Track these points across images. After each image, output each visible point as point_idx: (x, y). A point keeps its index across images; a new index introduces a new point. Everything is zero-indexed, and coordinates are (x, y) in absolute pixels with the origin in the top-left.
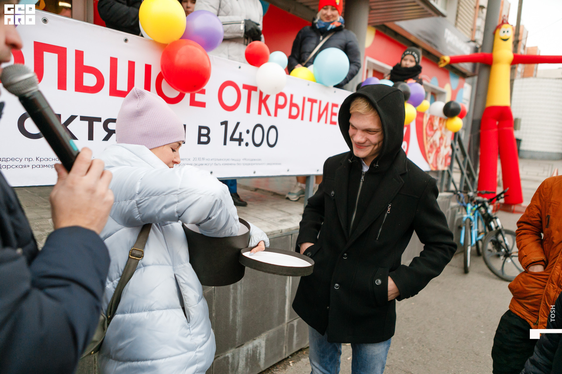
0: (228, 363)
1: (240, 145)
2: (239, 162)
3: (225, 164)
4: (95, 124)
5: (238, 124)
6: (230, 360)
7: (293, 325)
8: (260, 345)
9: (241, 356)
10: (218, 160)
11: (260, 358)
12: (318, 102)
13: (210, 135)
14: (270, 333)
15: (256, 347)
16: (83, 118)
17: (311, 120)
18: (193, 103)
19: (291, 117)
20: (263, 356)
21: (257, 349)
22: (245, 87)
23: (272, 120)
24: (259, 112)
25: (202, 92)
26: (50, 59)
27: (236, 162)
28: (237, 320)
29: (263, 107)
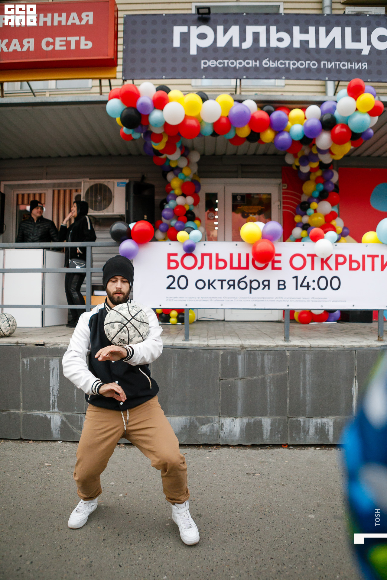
0: (300, 425)
1: (308, 289)
2: (308, 300)
3: (298, 301)
4: (224, 282)
5: (305, 277)
6: (302, 423)
8: (328, 424)
9: (311, 425)
10: (292, 298)
11: (328, 433)
12: (380, 257)
13: (286, 285)
14: (339, 418)
15: (325, 424)
16: (219, 280)
17: (373, 269)
18: (273, 268)
19: (351, 269)
20: (331, 433)
21: (325, 426)
22: (308, 255)
23: (334, 273)
24: (322, 268)
25: (279, 262)
26: (207, 258)
27: (306, 300)
28: (307, 399)
29: (325, 265)
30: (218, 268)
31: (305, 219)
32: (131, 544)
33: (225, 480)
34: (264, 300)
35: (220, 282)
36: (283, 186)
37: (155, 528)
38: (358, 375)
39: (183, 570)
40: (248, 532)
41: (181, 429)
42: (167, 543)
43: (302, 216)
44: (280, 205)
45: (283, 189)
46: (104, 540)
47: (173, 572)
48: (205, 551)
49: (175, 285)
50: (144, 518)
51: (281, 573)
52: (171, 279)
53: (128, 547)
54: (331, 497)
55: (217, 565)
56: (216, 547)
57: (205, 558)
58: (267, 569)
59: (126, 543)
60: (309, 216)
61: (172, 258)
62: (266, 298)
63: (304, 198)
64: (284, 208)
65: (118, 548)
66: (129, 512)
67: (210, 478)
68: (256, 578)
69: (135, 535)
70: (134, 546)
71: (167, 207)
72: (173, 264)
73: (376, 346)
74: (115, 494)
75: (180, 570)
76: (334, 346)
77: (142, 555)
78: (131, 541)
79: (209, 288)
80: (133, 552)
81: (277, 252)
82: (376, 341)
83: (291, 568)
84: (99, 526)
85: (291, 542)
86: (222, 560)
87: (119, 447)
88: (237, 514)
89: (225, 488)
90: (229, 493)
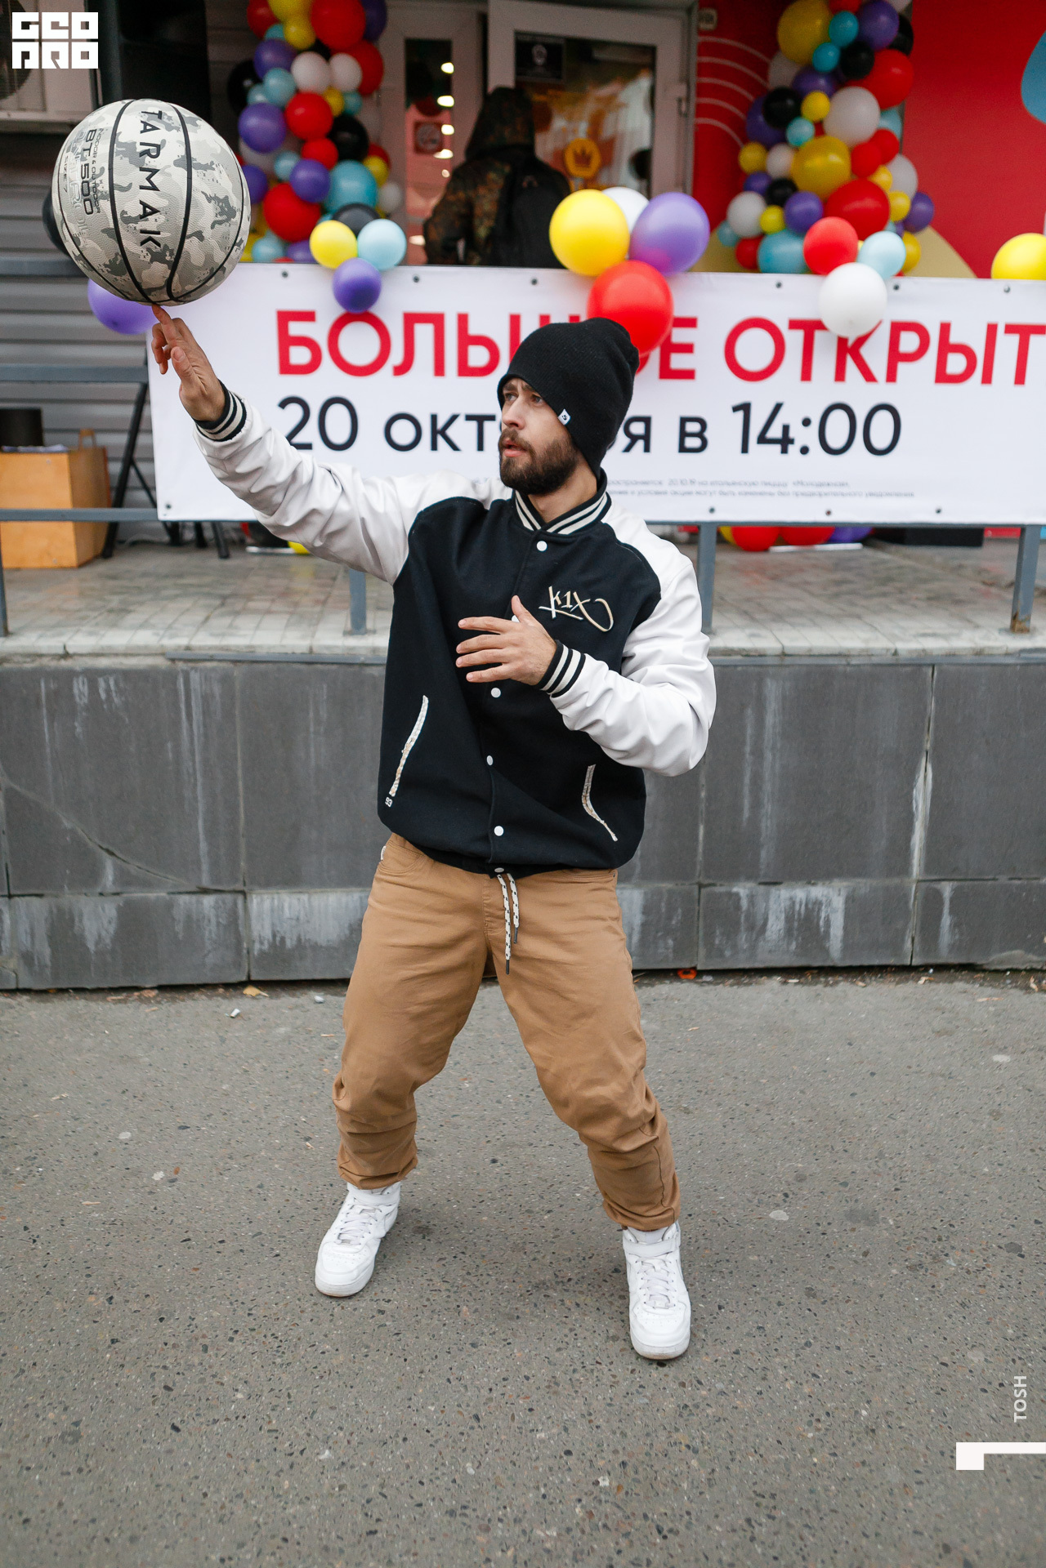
0: (738, 907)
1: (784, 451)
2: (782, 489)
3: (746, 494)
5: (778, 407)
6: (744, 903)
7: (938, 895)
8: (829, 903)
9: (773, 906)
10: (728, 484)
11: (827, 933)
13: (707, 434)
14: (864, 885)
15: (818, 904)
16: (469, 418)
17: (1019, 381)
18: (666, 372)
19: (942, 377)
20: (837, 931)
21: (819, 910)
22: (794, 325)
23: (881, 392)
24: (840, 375)
25: (687, 348)
26: (424, 334)
27: (775, 490)
28: (763, 825)
29: (850, 364)
30: (465, 370)
31: (780, 161)
32: (205, 1349)
33: (499, 1102)
34: (630, 489)
35: (474, 424)
36: (700, 19)
37: (283, 1285)
38: (934, 748)
39: (384, 1424)
40: (583, 1277)
41: (347, 932)
42: (326, 1336)
43: (768, 147)
44: (688, 99)
45: (701, 33)
46: (113, 1341)
47: (351, 1434)
48: (449, 1353)
49: (310, 433)
50: (241, 1251)
51: (691, 1414)
52: (295, 411)
53: (197, 1361)
54: (839, 1147)
55: (491, 1399)
56: (483, 1338)
57: (451, 1378)
58: (646, 1401)
59: (188, 1347)
60: (796, 149)
61: (296, 329)
62: (637, 483)
63: (781, 74)
64: (701, 111)
65: (165, 1367)
66: (190, 1235)
67: (451, 1097)
68: (614, 1433)
69: (216, 1314)
70: (217, 1355)
71: (257, 97)
72: (300, 356)
73: (1003, 651)
74: (137, 1173)
75: (373, 1427)
76: (863, 650)
77: (246, 1382)
78: (204, 1336)
79: (434, 447)
80: (214, 1376)
81: (679, 311)
82: (1006, 630)
83: (722, 1393)
84: (91, 1293)
85: (720, 1308)
86: (504, 1379)
87: (141, 1000)
88: (546, 1217)
89: (501, 1127)
90: (513, 1145)
